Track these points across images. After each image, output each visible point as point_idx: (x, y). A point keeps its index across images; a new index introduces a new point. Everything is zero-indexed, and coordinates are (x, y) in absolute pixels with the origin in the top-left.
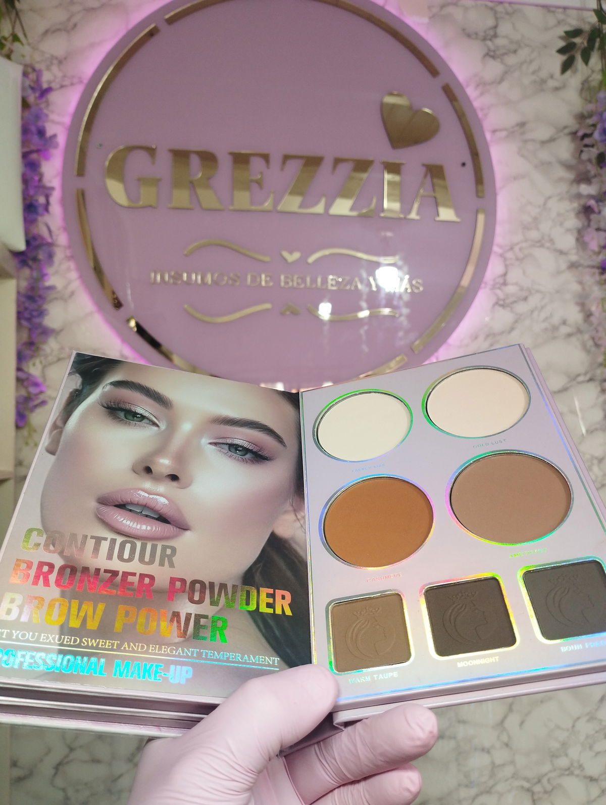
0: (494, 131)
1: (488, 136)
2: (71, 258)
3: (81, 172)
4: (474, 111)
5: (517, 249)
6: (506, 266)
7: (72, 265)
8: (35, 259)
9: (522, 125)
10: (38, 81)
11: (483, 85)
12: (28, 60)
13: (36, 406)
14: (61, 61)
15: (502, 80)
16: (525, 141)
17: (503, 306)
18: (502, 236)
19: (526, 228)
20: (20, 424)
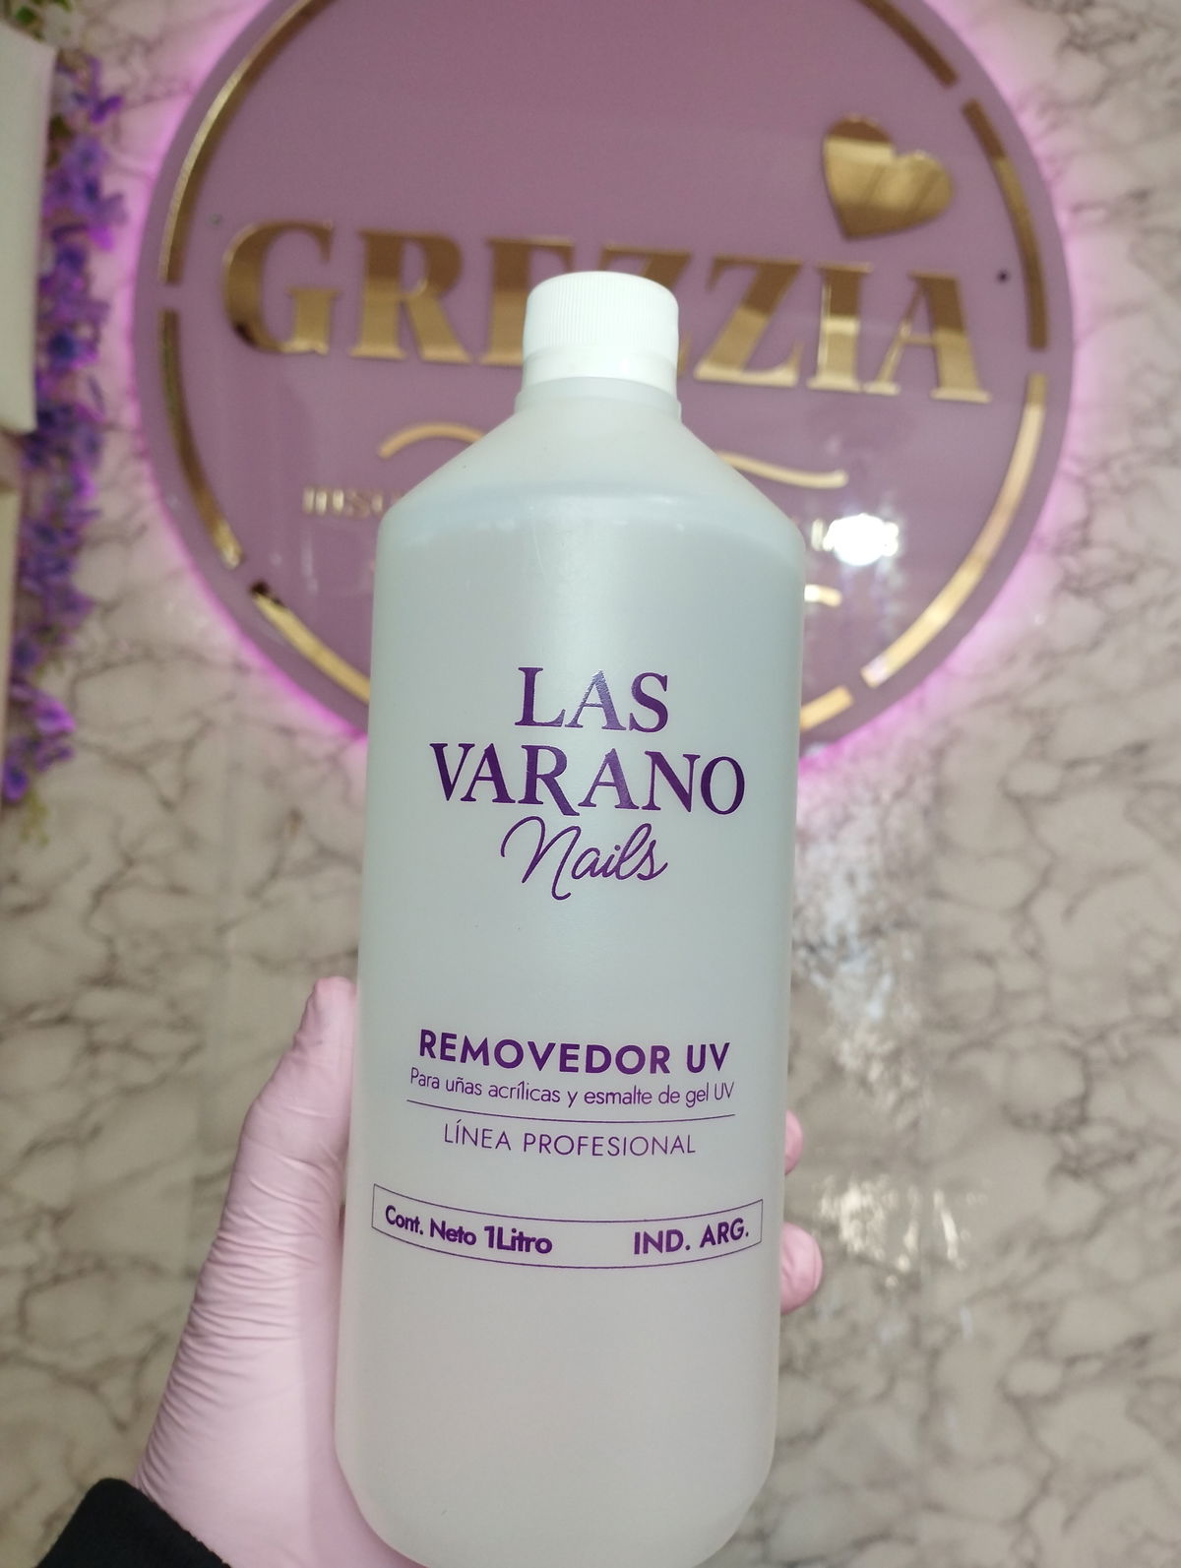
0: (1077, 208)
1: (1063, 218)
2: (143, 455)
3: (174, 275)
4: (1032, 161)
5: (1116, 467)
6: (1091, 505)
7: (144, 468)
8: (64, 453)
9: (1141, 195)
10: (93, 85)
11: (1055, 107)
12: (75, 41)
13: (49, 761)
14: (150, 47)
15: (1098, 97)
16: (1147, 232)
17: (1079, 593)
18: (1083, 435)
19: (1140, 420)
20: (13, 794)
